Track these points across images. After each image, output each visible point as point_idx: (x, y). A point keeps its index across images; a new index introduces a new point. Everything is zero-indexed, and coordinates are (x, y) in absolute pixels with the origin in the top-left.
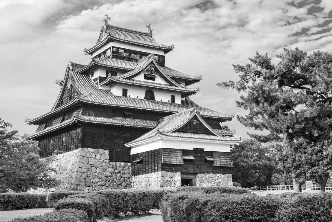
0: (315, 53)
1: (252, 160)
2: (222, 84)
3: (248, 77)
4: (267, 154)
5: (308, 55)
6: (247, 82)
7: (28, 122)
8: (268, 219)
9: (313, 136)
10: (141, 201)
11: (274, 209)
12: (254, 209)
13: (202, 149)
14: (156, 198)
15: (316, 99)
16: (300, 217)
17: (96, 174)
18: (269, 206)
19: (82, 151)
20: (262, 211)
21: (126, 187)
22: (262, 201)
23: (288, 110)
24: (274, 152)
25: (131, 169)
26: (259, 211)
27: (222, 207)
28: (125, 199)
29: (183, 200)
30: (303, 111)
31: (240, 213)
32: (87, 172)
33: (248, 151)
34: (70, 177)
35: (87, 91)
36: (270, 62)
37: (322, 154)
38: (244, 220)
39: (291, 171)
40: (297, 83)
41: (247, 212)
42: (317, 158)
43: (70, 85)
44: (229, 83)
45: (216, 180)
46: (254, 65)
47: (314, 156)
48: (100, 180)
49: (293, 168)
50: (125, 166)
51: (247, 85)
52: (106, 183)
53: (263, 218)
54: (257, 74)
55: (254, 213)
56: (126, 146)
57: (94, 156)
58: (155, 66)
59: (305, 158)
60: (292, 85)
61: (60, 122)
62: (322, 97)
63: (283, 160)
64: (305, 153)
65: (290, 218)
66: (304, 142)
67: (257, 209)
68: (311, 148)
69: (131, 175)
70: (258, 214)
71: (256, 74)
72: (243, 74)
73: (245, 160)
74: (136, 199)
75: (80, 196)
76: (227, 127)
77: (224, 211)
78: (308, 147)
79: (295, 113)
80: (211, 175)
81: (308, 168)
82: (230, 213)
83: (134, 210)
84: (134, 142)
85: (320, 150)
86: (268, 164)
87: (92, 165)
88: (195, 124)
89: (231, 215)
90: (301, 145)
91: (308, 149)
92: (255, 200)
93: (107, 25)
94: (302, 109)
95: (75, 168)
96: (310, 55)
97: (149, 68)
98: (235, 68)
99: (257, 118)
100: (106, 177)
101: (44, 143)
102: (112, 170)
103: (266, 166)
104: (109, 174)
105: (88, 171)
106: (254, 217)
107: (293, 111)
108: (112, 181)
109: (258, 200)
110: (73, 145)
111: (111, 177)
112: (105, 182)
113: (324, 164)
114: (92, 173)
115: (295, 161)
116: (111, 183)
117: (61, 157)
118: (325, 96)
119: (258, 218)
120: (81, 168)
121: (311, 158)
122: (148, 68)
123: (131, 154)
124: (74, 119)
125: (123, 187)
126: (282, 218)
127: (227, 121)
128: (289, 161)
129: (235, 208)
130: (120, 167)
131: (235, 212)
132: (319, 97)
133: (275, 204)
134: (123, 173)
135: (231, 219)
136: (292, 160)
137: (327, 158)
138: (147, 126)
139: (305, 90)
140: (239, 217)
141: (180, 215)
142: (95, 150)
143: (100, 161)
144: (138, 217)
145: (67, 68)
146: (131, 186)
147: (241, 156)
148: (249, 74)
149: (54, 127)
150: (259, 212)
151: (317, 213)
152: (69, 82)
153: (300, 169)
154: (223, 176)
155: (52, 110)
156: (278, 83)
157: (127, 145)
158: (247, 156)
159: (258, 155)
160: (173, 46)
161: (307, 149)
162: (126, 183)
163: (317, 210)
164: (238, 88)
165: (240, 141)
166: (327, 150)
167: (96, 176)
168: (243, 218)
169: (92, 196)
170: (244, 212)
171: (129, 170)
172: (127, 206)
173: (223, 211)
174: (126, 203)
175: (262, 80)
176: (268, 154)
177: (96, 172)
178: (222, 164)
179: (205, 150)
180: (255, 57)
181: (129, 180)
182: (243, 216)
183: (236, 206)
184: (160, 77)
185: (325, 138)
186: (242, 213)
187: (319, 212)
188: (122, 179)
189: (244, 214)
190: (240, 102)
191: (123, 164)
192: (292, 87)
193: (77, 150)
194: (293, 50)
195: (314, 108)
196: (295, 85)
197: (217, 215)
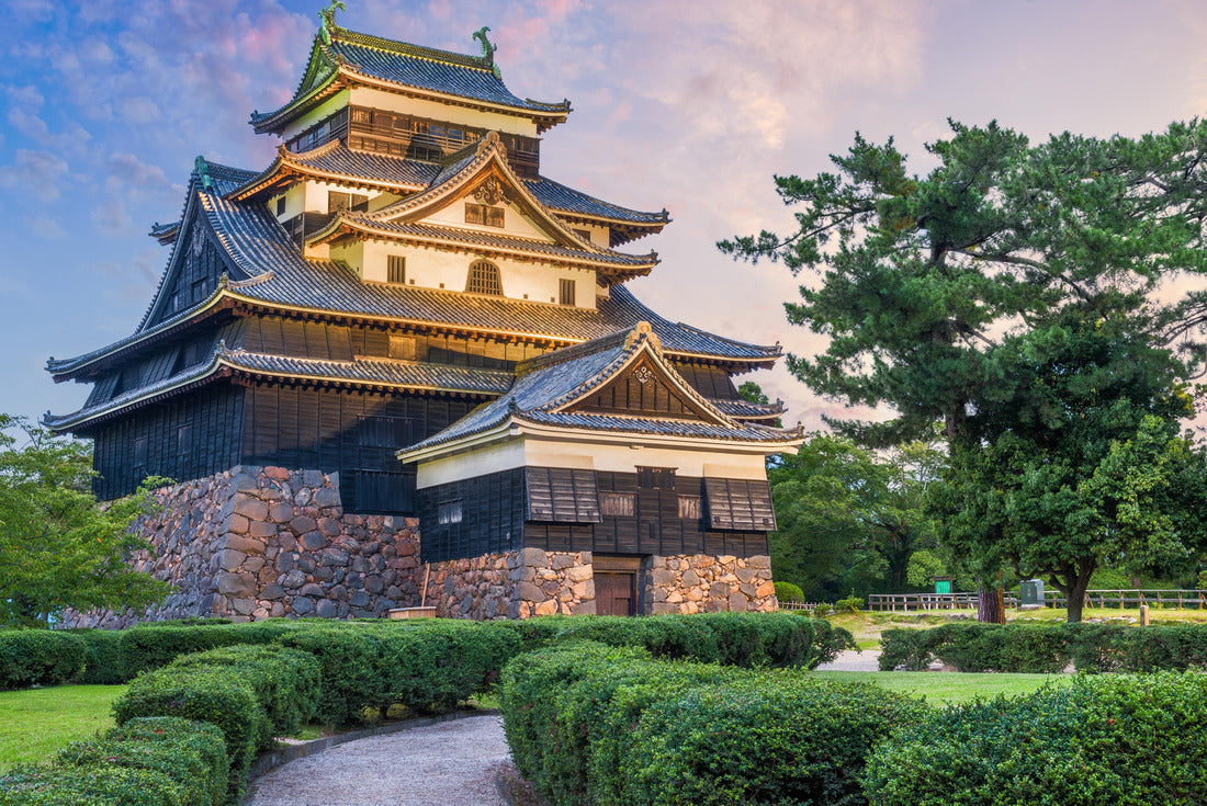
0: (1053, 139)
1: (843, 505)
2: (736, 242)
3: (828, 221)
4: (896, 482)
5: (1032, 145)
6: (824, 238)
7: (56, 371)
8: (845, 771)
9: (1045, 427)
10: (438, 667)
11: (866, 736)
12: (798, 740)
13: (669, 469)
14: (494, 657)
15: (1059, 300)
16: (944, 780)
17: (296, 557)
18: (851, 725)
19: (246, 477)
20: (823, 747)
21: (400, 602)
22: (825, 711)
23: (963, 336)
24: (918, 477)
25: (419, 541)
26: (814, 745)
27: (688, 730)
28: (381, 662)
29: (569, 682)
30: (1014, 343)
31: (749, 753)
32: (262, 548)
33: (830, 475)
34: (204, 565)
35: (262, 263)
36: (904, 168)
37: (1074, 488)
38: (761, 778)
39: (969, 550)
40: (994, 243)
41: (771, 751)
42: (1057, 504)
43: (202, 241)
44: (760, 240)
45: (717, 578)
46: (847, 179)
47: (1048, 496)
48: (311, 577)
49: (977, 537)
50: (399, 530)
51: (821, 249)
52: (331, 588)
53: (829, 770)
54: (859, 211)
55: (796, 753)
56: (399, 458)
57: (286, 494)
58: (505, 175)
59: (1017, 505)
60: (978, 250)
61: (167, 373)
62: (1080, 292)
63: (944, 510)
64: (1019, 486)
65: (909, 781)
66: (1015, 449)
67: (808, 740)
68: (1037, 469)
69: (419, 560)
70: (812, 754)
71: (855, 211)
72: (809, 210)
73: (819, 504)
74: (420, 661)
75: (213, 658)
76: (758, 390)
77: (693, 745)
78: (1029, 468)
79: (988, 349)
80: (698, 558)
81: (1028, 537)
82: (713, 752)
83: (413, 700)
84: (429, 445)
85: (1067, 475)
86: (899, 519)
87: (282, 527)
88: (643, 381)
89: (718, 762)
90: (1005, 457)
91: (1027, 473)
92: (802, 707)
93: (332, 29)
94: (1010, 333)
95: (220, 536)
96: (1037, 146)
97: (484, 184)
98: (781, 190)
99: (855, 365)
100: (333, 566)
101: (113, 446)
102: (354, 543)
103: (888, 527)
104: (339, 557)
105: (267, 546)
106: (797, 767)
107: (979, 339)
108: (351, 581)
109: (812, 706)
110: (214, 453)
111: (347, 566)
112: (328, 585)
113: (1080, 525)
114: (282, 555)
115: (985, 513)
116: (349, 587)
117: (172, 497)
118: (1087, 290)
119: (810, 771)
120: (242, 535)
121: (1037, 503)
122: (478, 182)
123: (418, 488)
124: (214, 364)
125: (389, 603)
126: (885, 781)
127: (756, 370)
128: (965, 514)
129: (730, 737)
130: (379, 532)
131: (729, 748)
132: (1068, 291)
133: (870, 718)
134: (389, 555)
135: (716, 776)
136: (974, 511)
137: (1089, 503)
138: (475, 388)
139: (1022, 268)
140: (743, 768)
141: (557, 736)
142: (291, 473)
143: (310, 509)
144: (429, 720)
145: (191, 181)
146: (420, 600)
147: (803, 492)
148: (829, 208)
149: (146, 390)
150: (815, 749)
151: (1000, 765)
152: (199, 231)
153: (1000, 541)
154: (741, 563)
155: (139, 331)
156: (929, 242)
157: (406, 456)
158: (825, 493)
159: (863, 489)
160: (569, 103)
161: (1023, 473)
162: (403, 587)
163: (1003, 755)
164: (790, 257)
165: (800, 442)
166: (1090, 475)
167: (296, 565)
168: (760, 769)
169: (258, 658)
170: (763, 749)
171: (413, 542)
172: (390, 685)
173: (688, 745)
174: (385, 675)
175: (876, 231)
176: (899, 486)
177: (294, 551)
178: (736, 520)
179: (678, 473)
180: (850, 149)
181: (410, 578)
182: (759, 763)
183: (734, 730)
184: (523, 213)
185: (1085, 436)
186: (754, 752)
187: (1008, 762)
188: (388, 575)
189: (763, 758)
190: (799, 305)
191: (388, 522)
192: (977, 256)
193: (226, 473)
194: (979, 127)
195: (1050, 333)
196: (990, 248)
197: (669, 758)
